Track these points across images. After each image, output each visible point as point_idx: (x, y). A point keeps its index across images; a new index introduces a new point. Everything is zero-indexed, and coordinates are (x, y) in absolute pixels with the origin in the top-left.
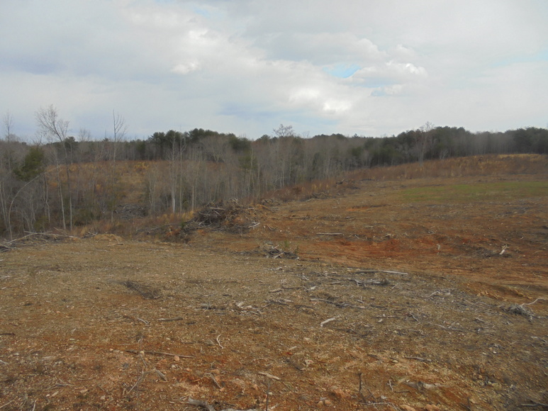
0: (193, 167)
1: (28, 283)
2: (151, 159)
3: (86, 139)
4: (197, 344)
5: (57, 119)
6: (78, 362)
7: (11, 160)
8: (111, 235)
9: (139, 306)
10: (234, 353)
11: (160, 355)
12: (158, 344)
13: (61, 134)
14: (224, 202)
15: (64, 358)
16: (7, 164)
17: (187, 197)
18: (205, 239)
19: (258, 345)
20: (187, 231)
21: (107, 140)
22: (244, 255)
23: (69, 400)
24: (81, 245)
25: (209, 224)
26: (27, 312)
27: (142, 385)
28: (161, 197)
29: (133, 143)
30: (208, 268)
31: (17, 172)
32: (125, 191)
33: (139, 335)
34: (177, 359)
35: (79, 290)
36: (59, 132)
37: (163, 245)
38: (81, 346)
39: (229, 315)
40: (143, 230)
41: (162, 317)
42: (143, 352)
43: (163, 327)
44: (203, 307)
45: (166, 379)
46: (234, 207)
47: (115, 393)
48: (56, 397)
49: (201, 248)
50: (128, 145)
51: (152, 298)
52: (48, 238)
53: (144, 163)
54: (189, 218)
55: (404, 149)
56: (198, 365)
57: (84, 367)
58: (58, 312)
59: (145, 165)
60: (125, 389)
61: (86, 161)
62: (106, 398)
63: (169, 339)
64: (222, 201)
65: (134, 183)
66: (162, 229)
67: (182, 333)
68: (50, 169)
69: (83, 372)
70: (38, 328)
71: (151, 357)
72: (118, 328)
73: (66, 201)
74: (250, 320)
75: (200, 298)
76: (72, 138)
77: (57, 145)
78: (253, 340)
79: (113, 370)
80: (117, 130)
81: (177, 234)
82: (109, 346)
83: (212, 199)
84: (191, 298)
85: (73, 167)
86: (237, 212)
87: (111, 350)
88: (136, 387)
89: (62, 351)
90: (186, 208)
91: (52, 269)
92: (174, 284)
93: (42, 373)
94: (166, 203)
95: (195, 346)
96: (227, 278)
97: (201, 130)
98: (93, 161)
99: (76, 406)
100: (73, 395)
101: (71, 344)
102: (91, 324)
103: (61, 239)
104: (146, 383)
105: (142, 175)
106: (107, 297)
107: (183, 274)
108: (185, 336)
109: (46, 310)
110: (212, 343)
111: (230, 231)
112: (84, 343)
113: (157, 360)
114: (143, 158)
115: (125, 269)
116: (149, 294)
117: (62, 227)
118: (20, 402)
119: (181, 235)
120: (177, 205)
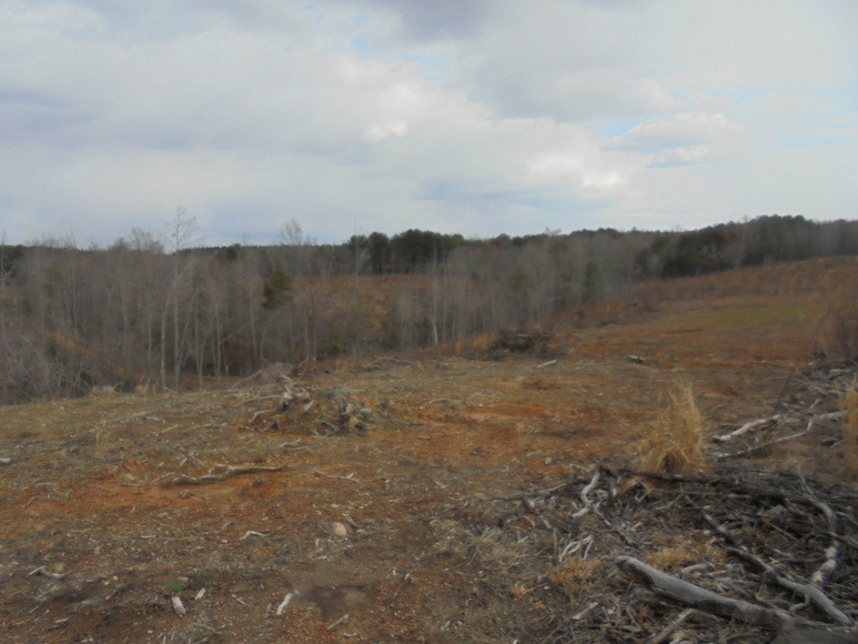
55: (710, 251)
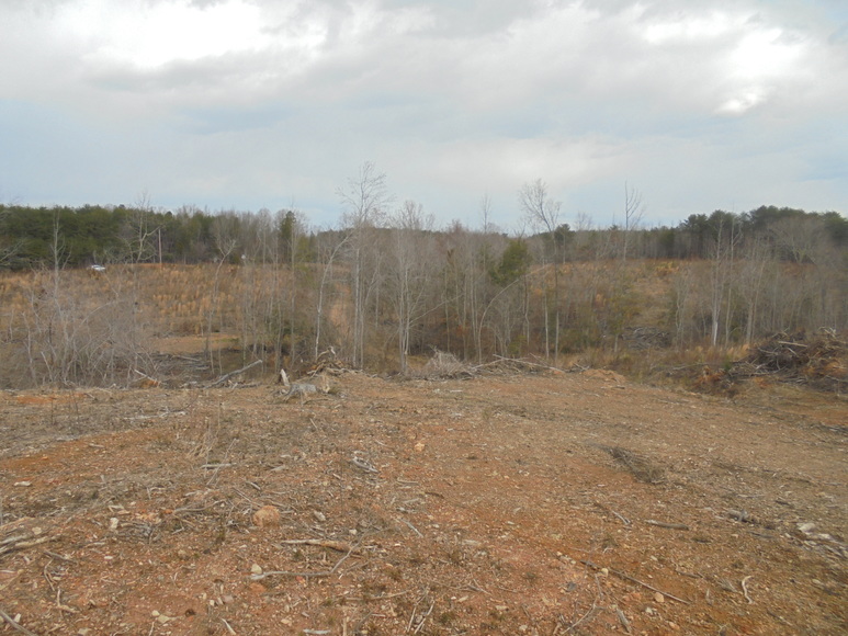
0: (753, 271)
1: (480, 427)
2: (683, 257)
3: (585, 227)
4: (703, 580)
5: (545, 199)
6: (505, 560)
7: (487, 258)
8: (610, 371)
9: (624, 491)
10: (770, 619)
11: (633, 583)
12: (635, 562)
13: (550, 221)
14: (808, 334)
15: (491, 549)
16: (482, 262)
17: (739, 320)
18: (764, 394)
19: (827, 618)
20: (733, 377)
21: (615, 227)
22: (836, 433)
23: (478, 614)
24: (564, 382)
25: (776, 369)
26: (468, 468)
27: (589, 628)
28: (695, 318)
29: (655, 232)
30: (758, 447)
31: (492, 274)
32: (638, 306)
33: (608, 541)
34: (660, 598)
35: (543, 449)
36: (548, 217)
37: (689, 396)
38: (519, 537)
39: (776, 543)
40: (660, 369)
41: (654, 518)
42: (606, 570)
43: (652, 536)
44: (732, 516)
45: (629, 628)
46: (827, 342)
47: (543, 626)
48: (463, 604)
49: (753, 410)
50: (646, 235)
51: (648, 482)
52: (521, 367)
53: (671, 263)
54: (739, 356)
56: (695, 622)
57: (513, 570)
58: (506, 477)
59: (673, 266)
60: (559, 625)
61: (584, 260)
62: (527, 630)
63: (655, 559)
64: (804, 331)
65: (653, 294)
66: (692, 371)
67: (681, 555)
68: (533, 270)
69: (508, 578)
70: (475, 494)
71: (618, 583)
72: (580, 521)
73: (552, 317)
74: (820, 563)
75: (731, 497)
76: (566, 226)
77: (545, 236)
78: (819, 604)
79: (551, 587)
80: (630, 213)
81: (715, 381)
82: (558, 546)
83: (786, 327)
84: (714, 495)
85: (565, 268)
86: (832, 352)
87: (559, 554)
88: (578, 627)
89: (491, 537)
90: (736, 340)
91: (516, 413)
92: (691, 465)
93: (457, 562)
94: (702, 328)
95: (699, 583)
96: (791, 471)
97: (772, 209)
98: (594, 259)
99: (484, 626)
100: (485, 609)
101: (506, 530)
102: (545, 505)
103: (538, 370)
104: (596, 625)
105: (667, 282)
106: (579, 468)
107: (710, 449)
108: (685, 561)
109: (492, 471)
110: (731, 586)
111: (817, 386)
112: (526, 533)
113: (625, 591)
114: (670, 256)
115: (618, 428)
116: (645, 474)
117: (544, 352)
118: (417, 596)
119: (723, 383)
120: (721, 331)
